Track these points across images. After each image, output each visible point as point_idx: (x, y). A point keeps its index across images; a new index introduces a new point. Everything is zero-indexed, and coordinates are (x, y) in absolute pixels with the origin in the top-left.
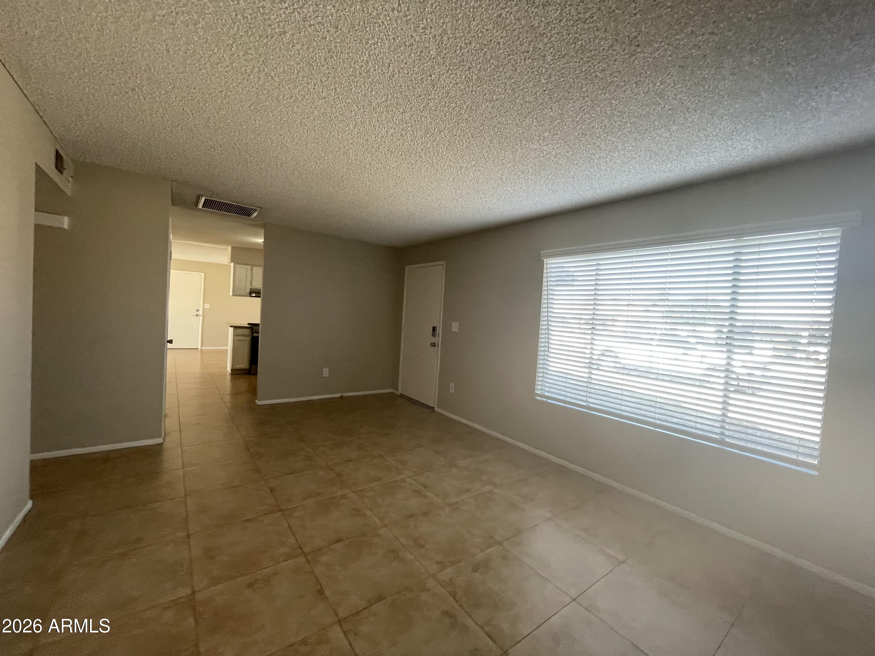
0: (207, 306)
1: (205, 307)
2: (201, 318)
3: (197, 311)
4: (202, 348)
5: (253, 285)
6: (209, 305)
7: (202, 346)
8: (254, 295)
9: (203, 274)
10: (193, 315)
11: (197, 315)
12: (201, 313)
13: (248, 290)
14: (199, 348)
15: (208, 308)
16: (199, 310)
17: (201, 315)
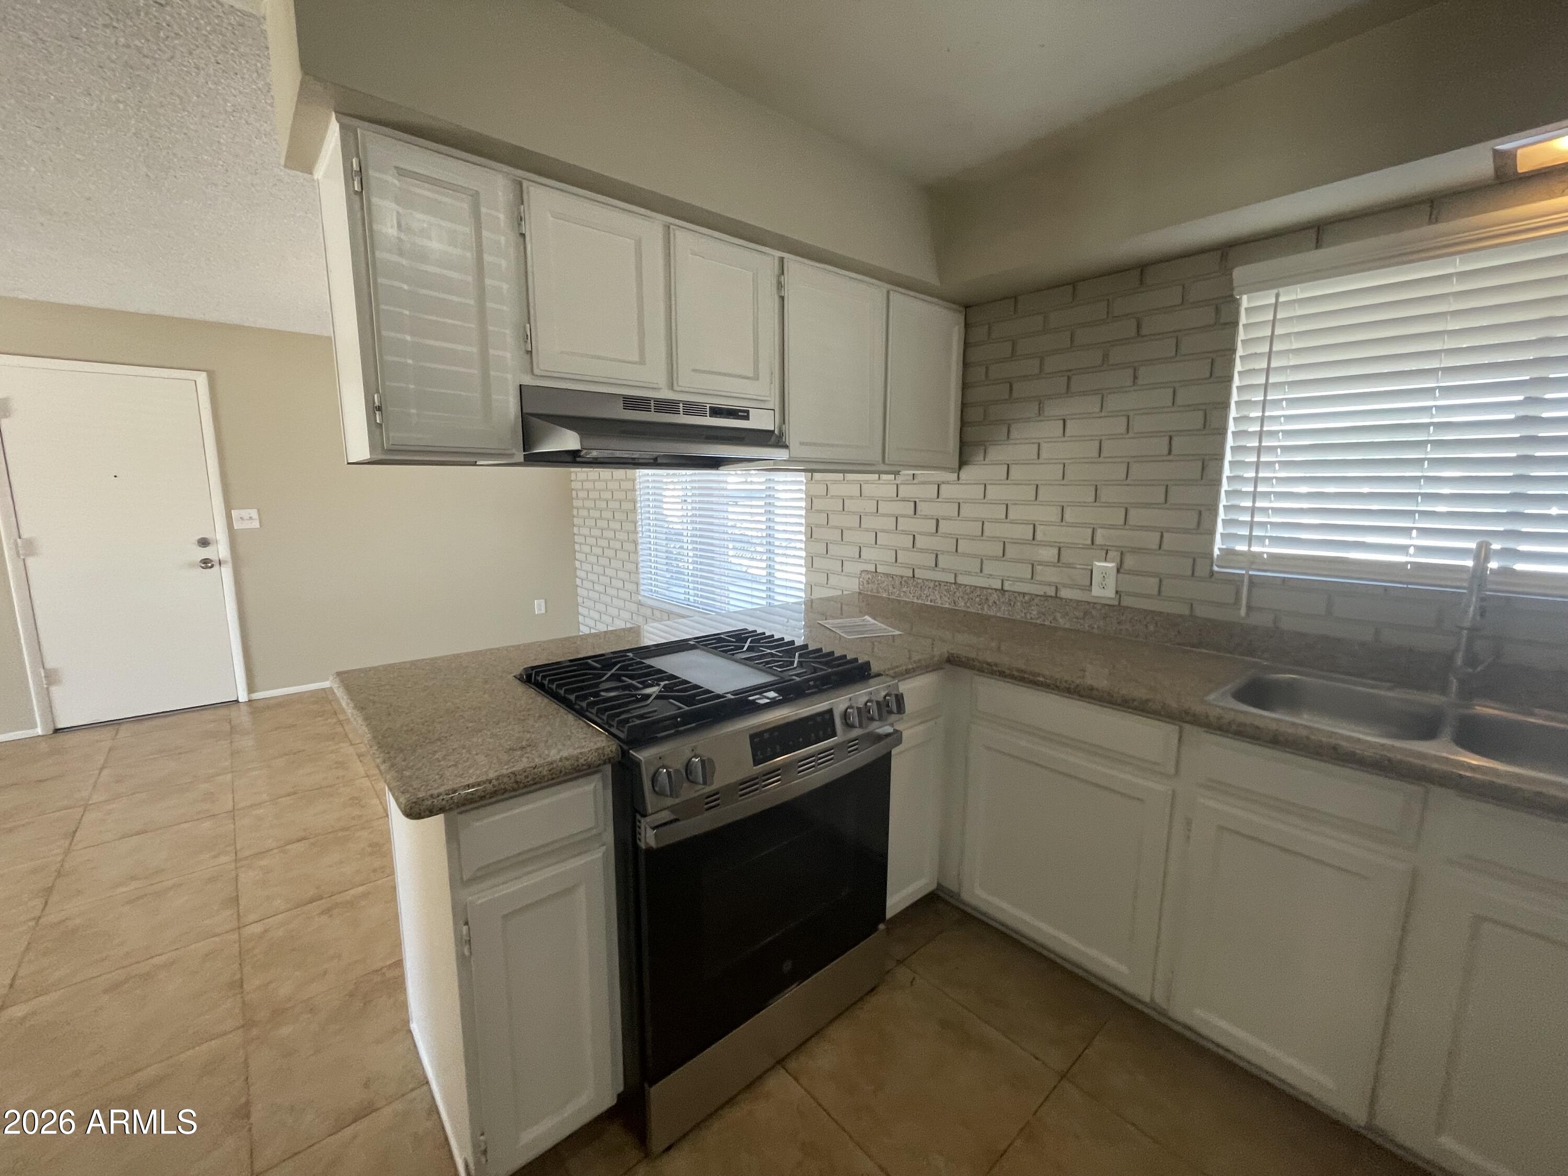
0: (247, 519)
1: (236, 526)
2: (227, 573)
3: (204, 543)
4: (256, 696)
5: (544, 364)
6: (254, 513)
7: (251, 689)
8: (569, 441)
9: (202, 379)
10: (191, 565)
11: (206, 563)
12: (221, 550)
13: (510, 407)
14: (243, 697)
15: (253, 527)
16: (211, 542)
17: (226, 562)
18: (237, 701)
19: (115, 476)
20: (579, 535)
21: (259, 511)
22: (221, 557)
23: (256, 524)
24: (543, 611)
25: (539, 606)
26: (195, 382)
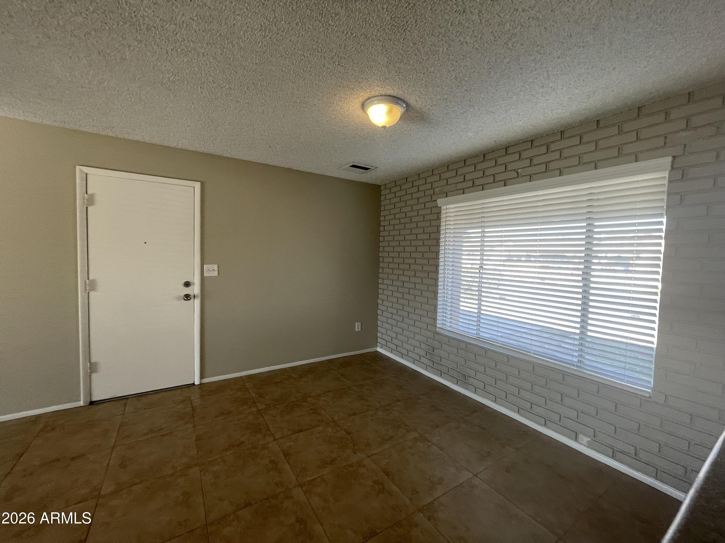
0: (211, 270)
1: (205, 275)
2: (197, 303)
3: (187, 284)
4: (206, 380)
6: (215, 267)
7: (202, 376)
9: (198, 186)
10: (178, 298)
11: (187, 297)
12: (196, 289)
14: (197, 382)
15: (214, 275)
16: (191, 284)
17: (198, 297)
18: (193, 384)
19: (145, 243)
20: (383, 284)
21: (218, 266)
22: (195, 293)
23: (216, 274)
24: (360, 330)
25: (358, 327)
26: (194, 187)
